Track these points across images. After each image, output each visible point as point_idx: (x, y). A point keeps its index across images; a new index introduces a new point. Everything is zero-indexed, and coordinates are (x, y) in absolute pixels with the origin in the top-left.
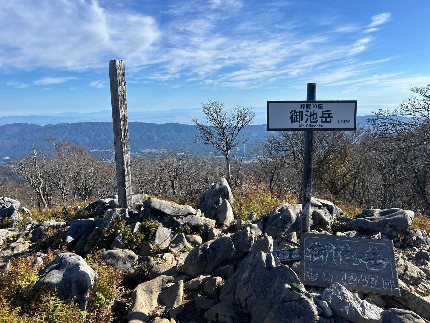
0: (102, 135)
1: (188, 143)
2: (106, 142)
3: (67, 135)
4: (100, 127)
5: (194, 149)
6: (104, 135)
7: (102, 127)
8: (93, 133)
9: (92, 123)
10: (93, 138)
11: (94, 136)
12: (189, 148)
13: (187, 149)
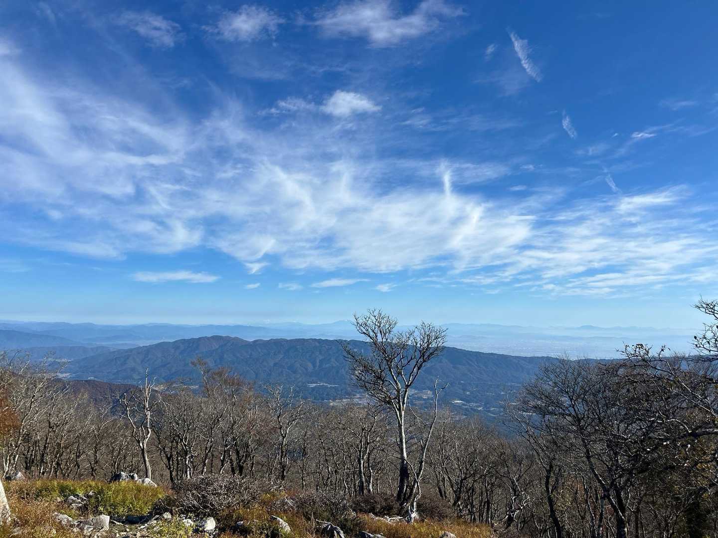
0: (333, 360)
1: (470, 384)
2: (337, 372)
3: (281, 356)
4: (331, 348)
5: (482, 395)
6: (336, 360)
7: (333, 348)
8: (320, 356)
9: (320, 341)
10: (318, 364)
11: (320, 360)
12: (472, 393)
13: (468, 393)
